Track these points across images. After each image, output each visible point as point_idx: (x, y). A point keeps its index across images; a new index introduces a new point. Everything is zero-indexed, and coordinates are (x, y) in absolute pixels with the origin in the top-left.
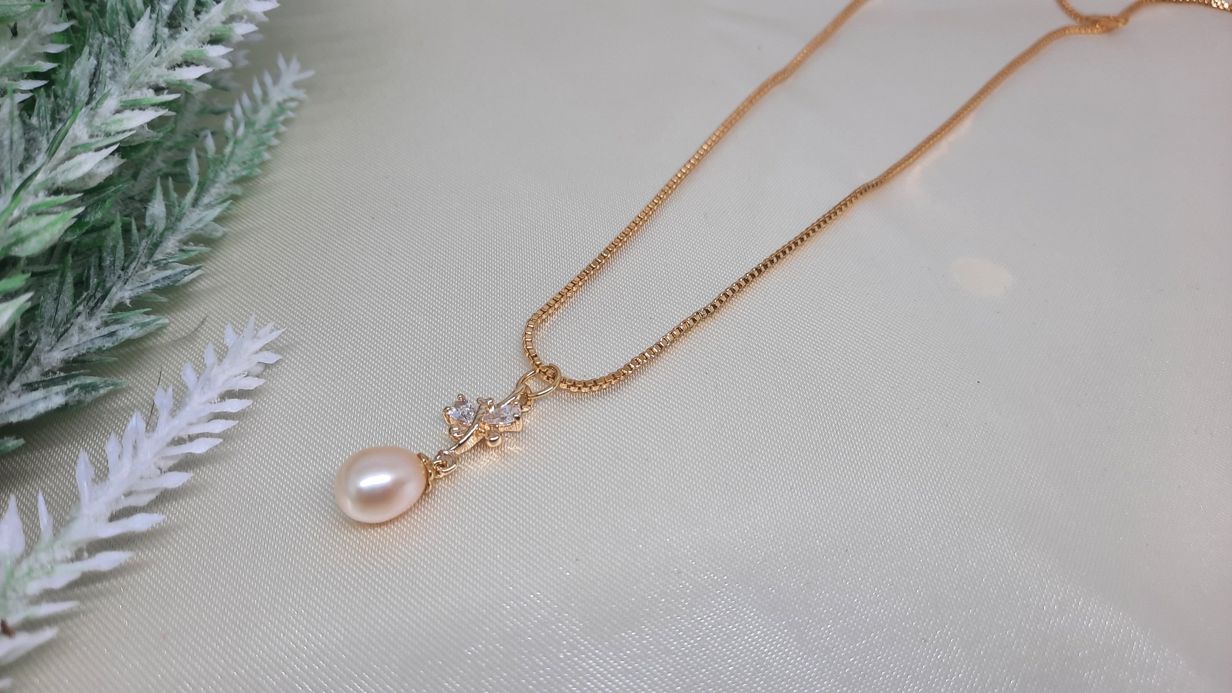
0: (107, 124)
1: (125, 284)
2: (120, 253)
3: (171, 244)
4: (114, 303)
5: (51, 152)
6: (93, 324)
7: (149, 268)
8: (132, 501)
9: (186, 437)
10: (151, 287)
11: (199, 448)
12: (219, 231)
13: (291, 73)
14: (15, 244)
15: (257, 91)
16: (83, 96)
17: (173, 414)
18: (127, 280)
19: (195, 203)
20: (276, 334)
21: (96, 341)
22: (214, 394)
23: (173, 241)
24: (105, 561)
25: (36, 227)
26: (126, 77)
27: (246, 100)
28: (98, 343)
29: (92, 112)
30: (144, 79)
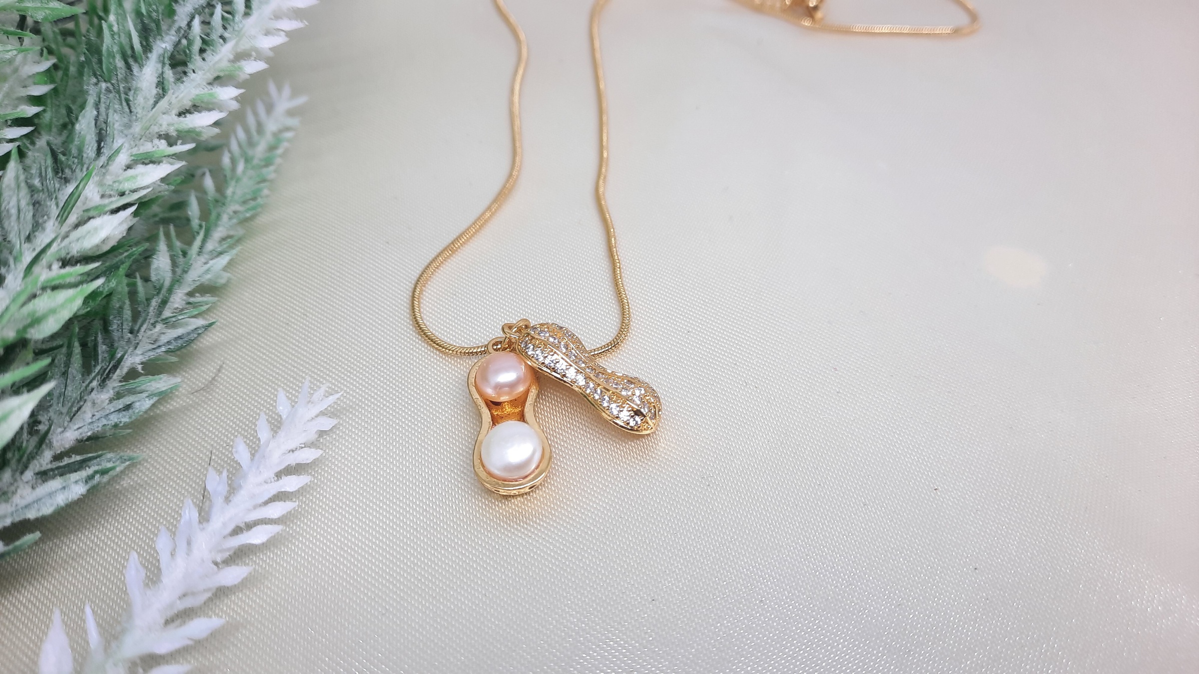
0: (120, 182)
1: (136, 348)
2: (127, 313)
3: (178, 299)
4: (125, 370)
5: (62, 217)
6: (104, 396)
7: (159, 327)
8: (189, 603)
9: (242, 525)
10: (163, 349)
11: (257, 537)
12: (227, 279)
13: (284, 102)
14: (30, 324)
15: (251, 122)
17: (227, 500)
18: (138, 343)
19: (200, 253)
22: (270, 473)
25: (51, 305)
26: (137, 128)
27: (241, 133)
29: (104, 170)
30: (155, 129)
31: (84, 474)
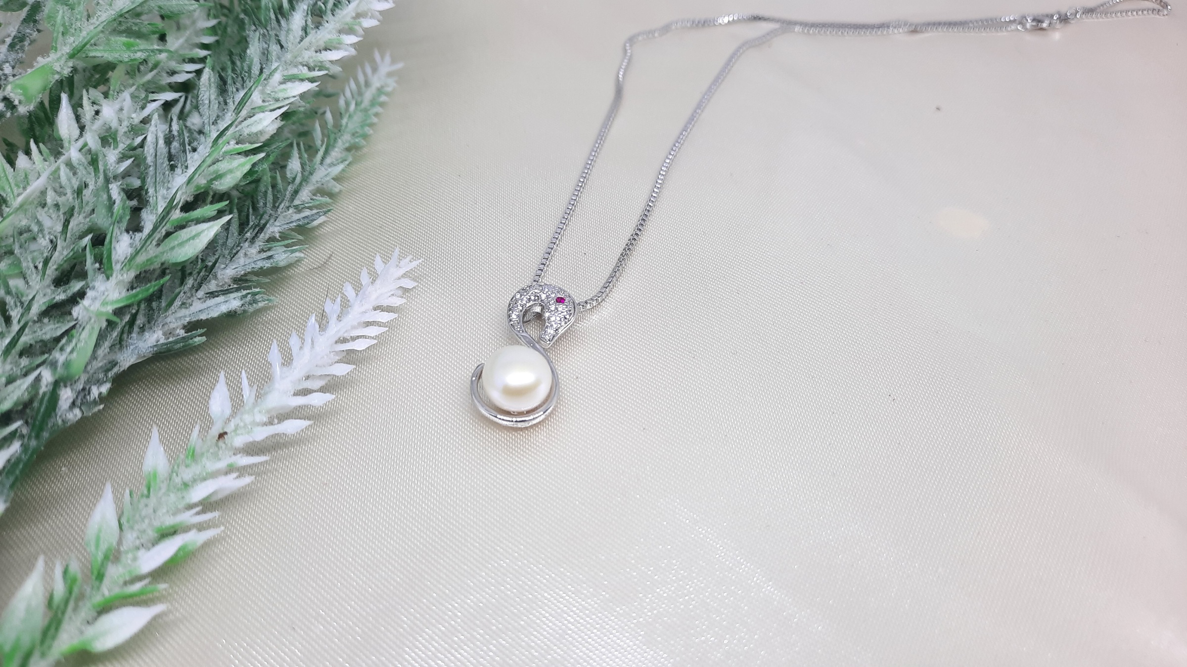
0: (275, 92)
1: (275, 220)
2: (270, 197)
3: (304, 195)
4: (267, 236)
5: (238, 110)
6: (253, 251)
7: (291, 210)
8: (309, 385)
9: (348, 338)
10: (295, 224)
11: (360, 345)
12: (337, 187)
13: (385, 66)
14: (215, 179)
15: (361, 78)
16: (256, 70)
17: (339, 318)
18: (277, 217)
19: (321, 163)
20: (415, 264)
21: (258, 263)
22: (369, 306)
23: (307, 191)
24: (292, 427)
25: (230, 167)
26: (289, 56)
27: (353, 84)
28: (260, 264)
29: (265, 82)
30: (300, 59)
31: (239, 294)
